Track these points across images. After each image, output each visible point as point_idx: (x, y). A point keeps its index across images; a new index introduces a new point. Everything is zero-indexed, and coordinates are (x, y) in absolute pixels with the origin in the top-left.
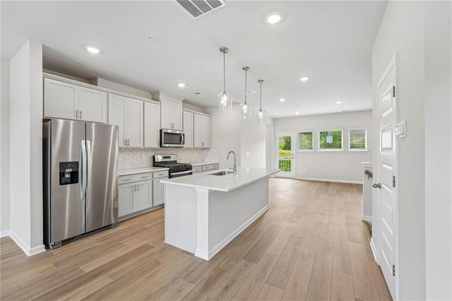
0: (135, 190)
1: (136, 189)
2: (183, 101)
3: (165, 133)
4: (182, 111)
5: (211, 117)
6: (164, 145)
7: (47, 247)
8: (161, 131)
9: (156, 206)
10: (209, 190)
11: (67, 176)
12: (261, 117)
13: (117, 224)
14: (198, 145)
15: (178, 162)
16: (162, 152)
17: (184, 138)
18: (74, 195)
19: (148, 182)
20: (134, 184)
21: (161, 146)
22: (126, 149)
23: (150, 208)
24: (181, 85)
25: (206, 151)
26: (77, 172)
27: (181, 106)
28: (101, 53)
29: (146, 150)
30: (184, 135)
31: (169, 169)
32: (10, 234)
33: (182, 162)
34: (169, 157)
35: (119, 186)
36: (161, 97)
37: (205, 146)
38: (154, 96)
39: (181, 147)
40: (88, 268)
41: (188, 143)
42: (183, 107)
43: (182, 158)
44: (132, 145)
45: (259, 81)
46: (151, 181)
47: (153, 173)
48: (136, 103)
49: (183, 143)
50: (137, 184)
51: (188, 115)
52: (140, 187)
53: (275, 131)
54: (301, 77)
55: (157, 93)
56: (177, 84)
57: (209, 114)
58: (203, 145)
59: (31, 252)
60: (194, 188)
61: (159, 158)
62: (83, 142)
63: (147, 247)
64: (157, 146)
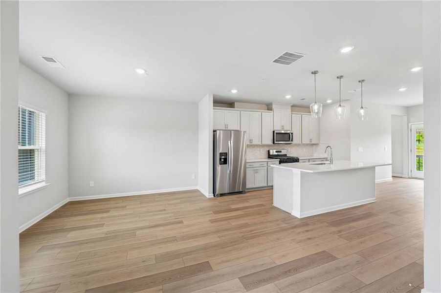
1: (256, 172)
2: (292, 106)
3: (276, 133)
4: (290, 114)
6: (276, 142)
7: (214, 196)
8: (274, 132)
9: (269, 186)
10: (301, 171)
11: (222, 160)
12: (363, 114)
13: (245, 193)
14: (306, 141)
15: (288, 155)
16: (275, 147)
17: (292, 136)
19: (264, 168)
20: (255, 168)
21: (274, 143)
22: (251, 146)
23: (266, 187)
24: (288, 97)
25: (315, 146)
26: (227, 158)
27: (290, 111)
28: (238, 91)
29: (263, 146)
30: (292, 134)
31: (280, 160)
32: (198, 188)
33: (291, 156)
34: (281, 152)
35: (247, 169)
36: (274, 107)
37: (313, 142)
38: (269, 107)
39: (290, 144)
40: (233, 207)
41: (296, 140)
42: (291, 111)
43: (291, 152)
44: (254, 143)
45: (360, 81)
46: (266, 168)
47: (267, 162)
48: (256, 115)
49: (292, 141)
50: (257, 168)
51: (296, 117)
52: (259, 171)
53: (409, 122)
55: (271, 104)
56: (284, 97)
58: (311, 142)
59: (209, 196)
60: (291, 170)
61: (273, 152)
62: (229, 142)
63: (262, 205)
64: (270, 143)
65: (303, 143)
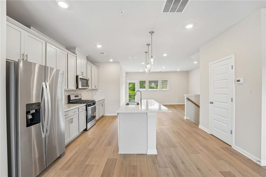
0: (71, 122)
2: (87, 57)
3: (80, 78)
4: (86, 63)
5: (98, 69)
8: (77, 77)
13: (64, 153)
15: (82, 99)
16: (76, 92)
17: (89, 82)
18: (39, 135)
20: (70, 118)
23: (78, 135)
24: (99, 46)
27: (86, 60)
30: (89, 80)
31: (86, 104)
34: (78, 96)
39: (87, 89)
45: (145, 52)
46: (78, 114)
47: (78, 108)
50: (72, 117)
51: (89, 66)
53: (126, 80)
54: (163, 54)
55: (74, 48)
56: (96, 45)
57: (98, 67)
58: (96, 88)
62: (44, 83)
65: (92, 88)
